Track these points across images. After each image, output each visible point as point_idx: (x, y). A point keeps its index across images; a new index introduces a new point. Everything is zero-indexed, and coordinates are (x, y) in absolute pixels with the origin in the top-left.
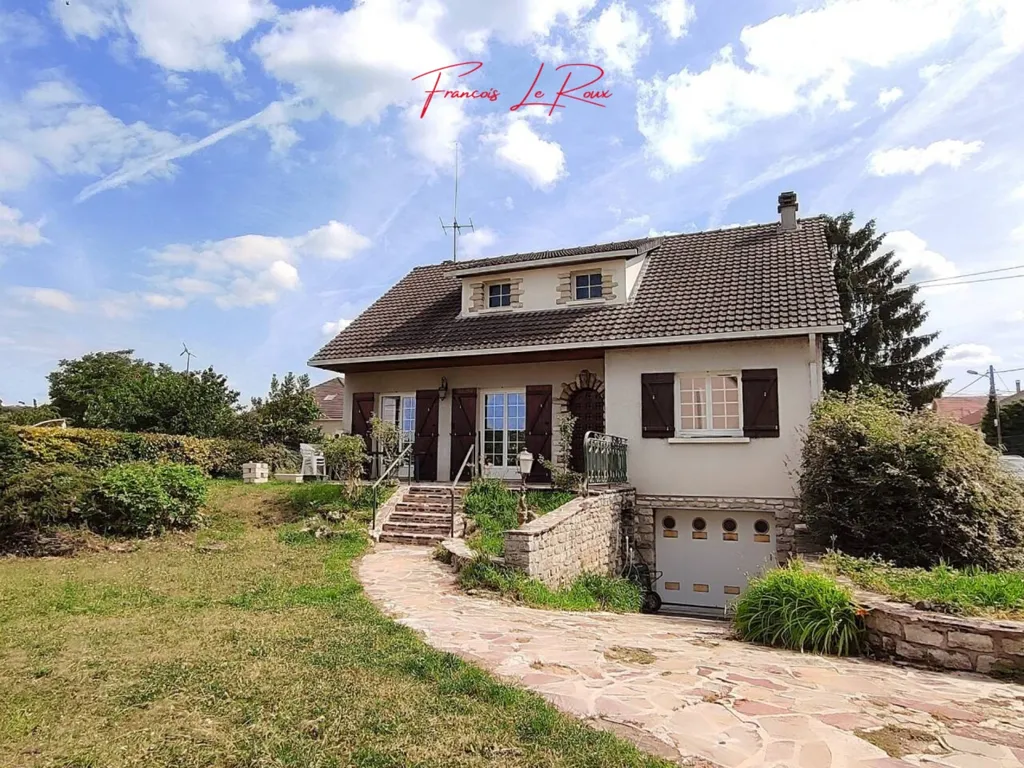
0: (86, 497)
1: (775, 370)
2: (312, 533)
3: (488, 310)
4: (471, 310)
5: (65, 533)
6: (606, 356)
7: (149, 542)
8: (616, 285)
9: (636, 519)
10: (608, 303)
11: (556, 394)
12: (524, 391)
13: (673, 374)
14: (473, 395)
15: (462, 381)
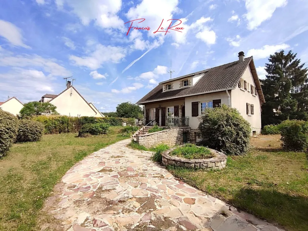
0: (90, 129)
1: (221, 100)
2: (122, 135)
3: (168, 90)
4: (164, 91)
5: (86, 134)
6: (185, 99)
7: (98, 136)
8: (191, 82)
9: (191, 134)
10: (190, 86)
11: (180, 107)
12: (174, 107)
13: (198, 102)
14: (165, 108)
15: (163, 105)
